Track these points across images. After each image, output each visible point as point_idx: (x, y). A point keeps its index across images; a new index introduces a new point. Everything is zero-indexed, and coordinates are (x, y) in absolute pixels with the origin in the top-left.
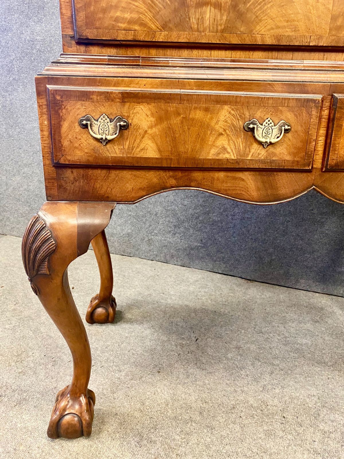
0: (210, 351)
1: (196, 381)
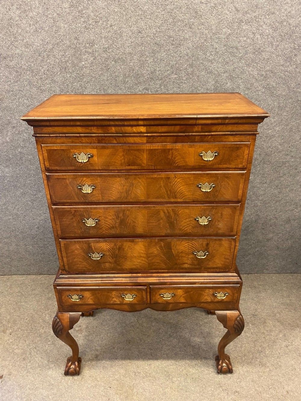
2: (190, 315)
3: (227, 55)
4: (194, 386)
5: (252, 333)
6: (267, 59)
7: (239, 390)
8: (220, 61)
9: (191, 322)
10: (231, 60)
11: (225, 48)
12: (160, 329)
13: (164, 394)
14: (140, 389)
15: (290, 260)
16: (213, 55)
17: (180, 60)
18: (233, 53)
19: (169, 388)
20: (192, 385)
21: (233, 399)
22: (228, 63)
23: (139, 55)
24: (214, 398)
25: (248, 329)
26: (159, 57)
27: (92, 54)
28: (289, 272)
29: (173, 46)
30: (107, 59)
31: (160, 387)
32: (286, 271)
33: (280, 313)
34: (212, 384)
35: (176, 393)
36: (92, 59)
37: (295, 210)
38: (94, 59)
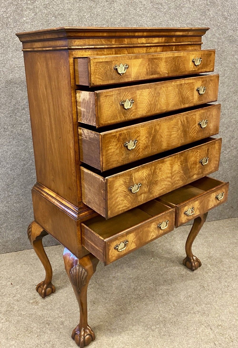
0: (105, 284)
1: (110, 299)
2: (149, 268)
3: (154, 10)
4: (176, 329)
5: (213, 273)
6: (187, 13)
7: (221, 323)
8: (148, 15)
9: (151, 273)
10: (158, 14)
11: (152, 4)
12: (122, 285)
13: (148, 343)
14: (120, 344)
15: (226, 205)
16: (142, 11)
17: (114, 15)
18: (159, 8)
19: (151, 336)
20: (173, 329)
21: (218, 332)
22: (155, 17)
23: (78, 11)
24: (200, 336)
25: (208, 269)
26: (95, 13)
27: (33, 10)
28: (227, 217)
29: (108, 3)
30: (47, 15)
31: (141, 338)
32: (224, 217)
33: (232, 251)
34: (193, 324)
35: (160, 340)
36: (33, 15)
37: (225, 151)
38: (35, 15)
